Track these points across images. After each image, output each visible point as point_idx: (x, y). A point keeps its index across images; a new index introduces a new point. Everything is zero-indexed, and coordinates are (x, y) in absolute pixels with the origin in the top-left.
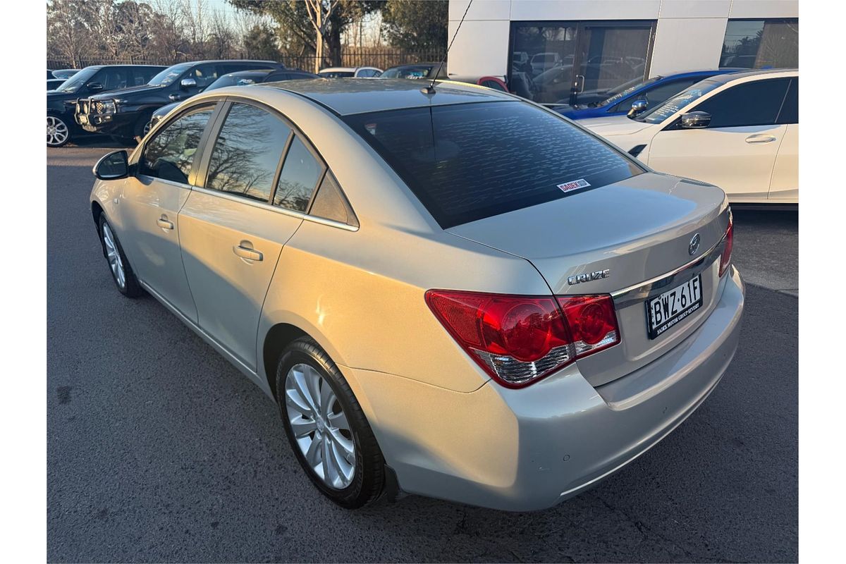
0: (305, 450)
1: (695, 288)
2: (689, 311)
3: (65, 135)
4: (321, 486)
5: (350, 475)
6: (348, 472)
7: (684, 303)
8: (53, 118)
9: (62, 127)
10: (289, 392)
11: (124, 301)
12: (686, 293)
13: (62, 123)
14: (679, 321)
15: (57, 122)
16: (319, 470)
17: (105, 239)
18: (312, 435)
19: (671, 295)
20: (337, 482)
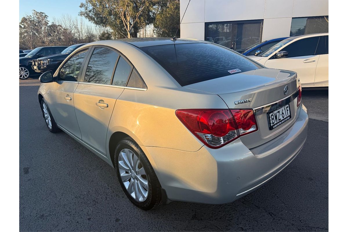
0: (127, 187)
1: (287, 110)
2: (286, 120)
3: (28, 74)
4: (134, 202)
5: (146, 195)
6: (145, 194)
7: (283, 116)
8: (23, 68)
9: (27, 71)
10: (120, 162)
11: (51, 134)
12: (284, 112)
13: (27, 70)
14: (282, 123)
15: (25, 69)
16: (133, 195)
17: (44, 109)
18: (130, 180)
19: (278, 112)
20: (141, 199)
